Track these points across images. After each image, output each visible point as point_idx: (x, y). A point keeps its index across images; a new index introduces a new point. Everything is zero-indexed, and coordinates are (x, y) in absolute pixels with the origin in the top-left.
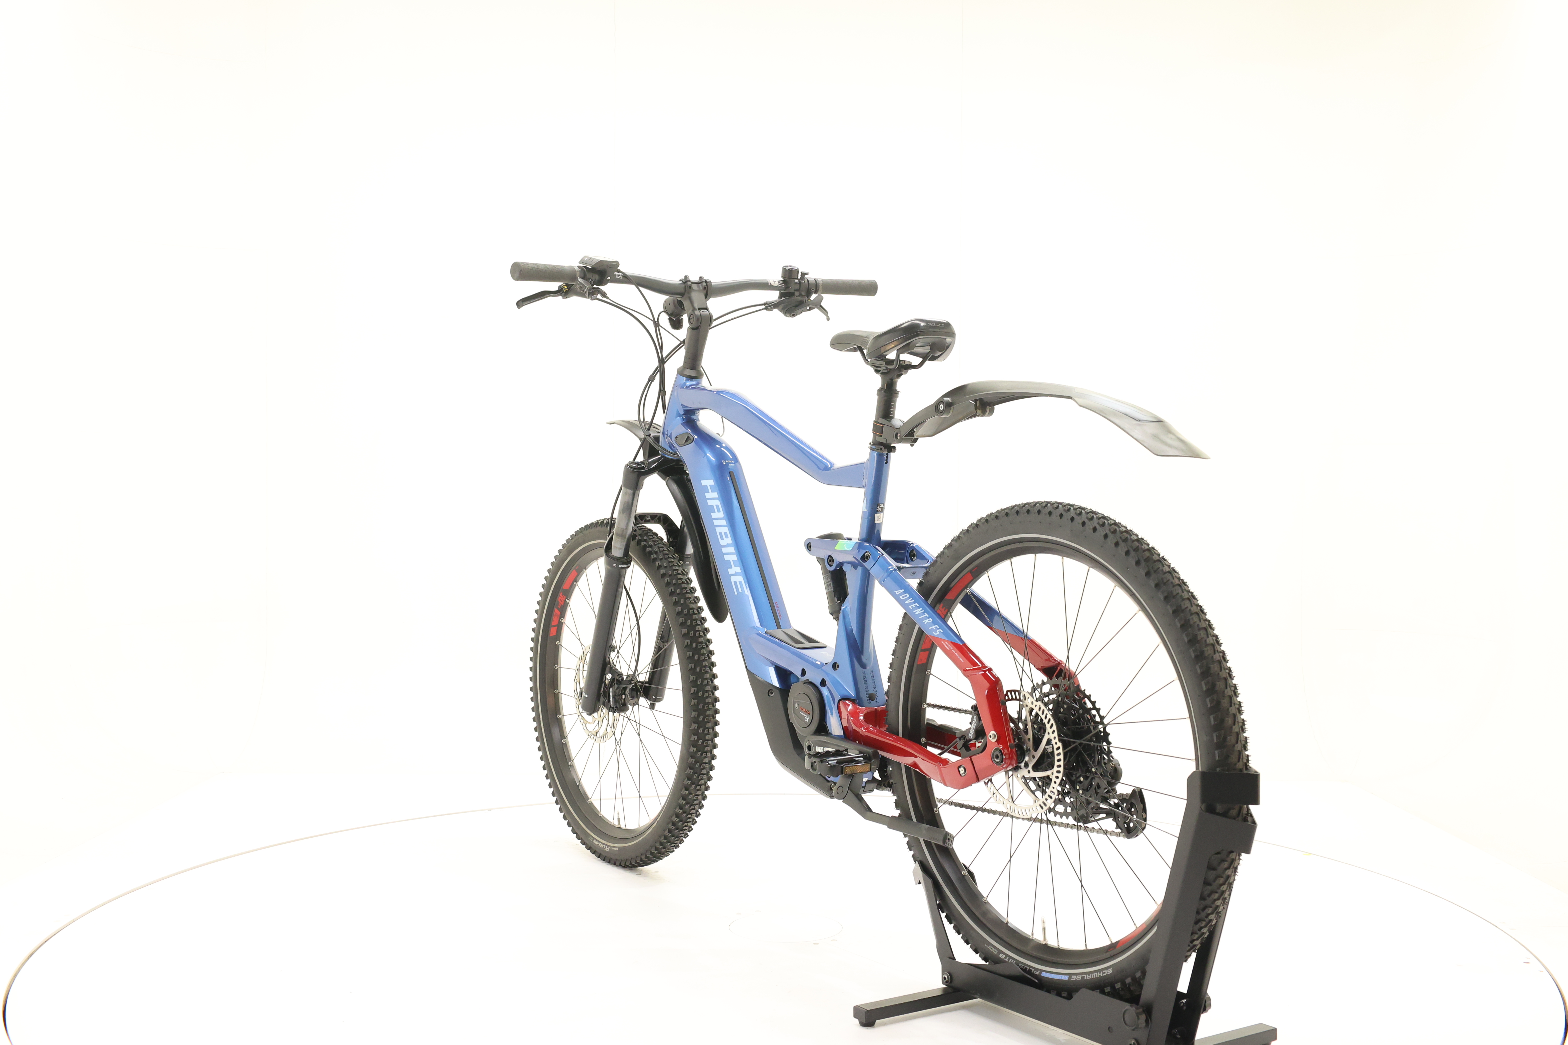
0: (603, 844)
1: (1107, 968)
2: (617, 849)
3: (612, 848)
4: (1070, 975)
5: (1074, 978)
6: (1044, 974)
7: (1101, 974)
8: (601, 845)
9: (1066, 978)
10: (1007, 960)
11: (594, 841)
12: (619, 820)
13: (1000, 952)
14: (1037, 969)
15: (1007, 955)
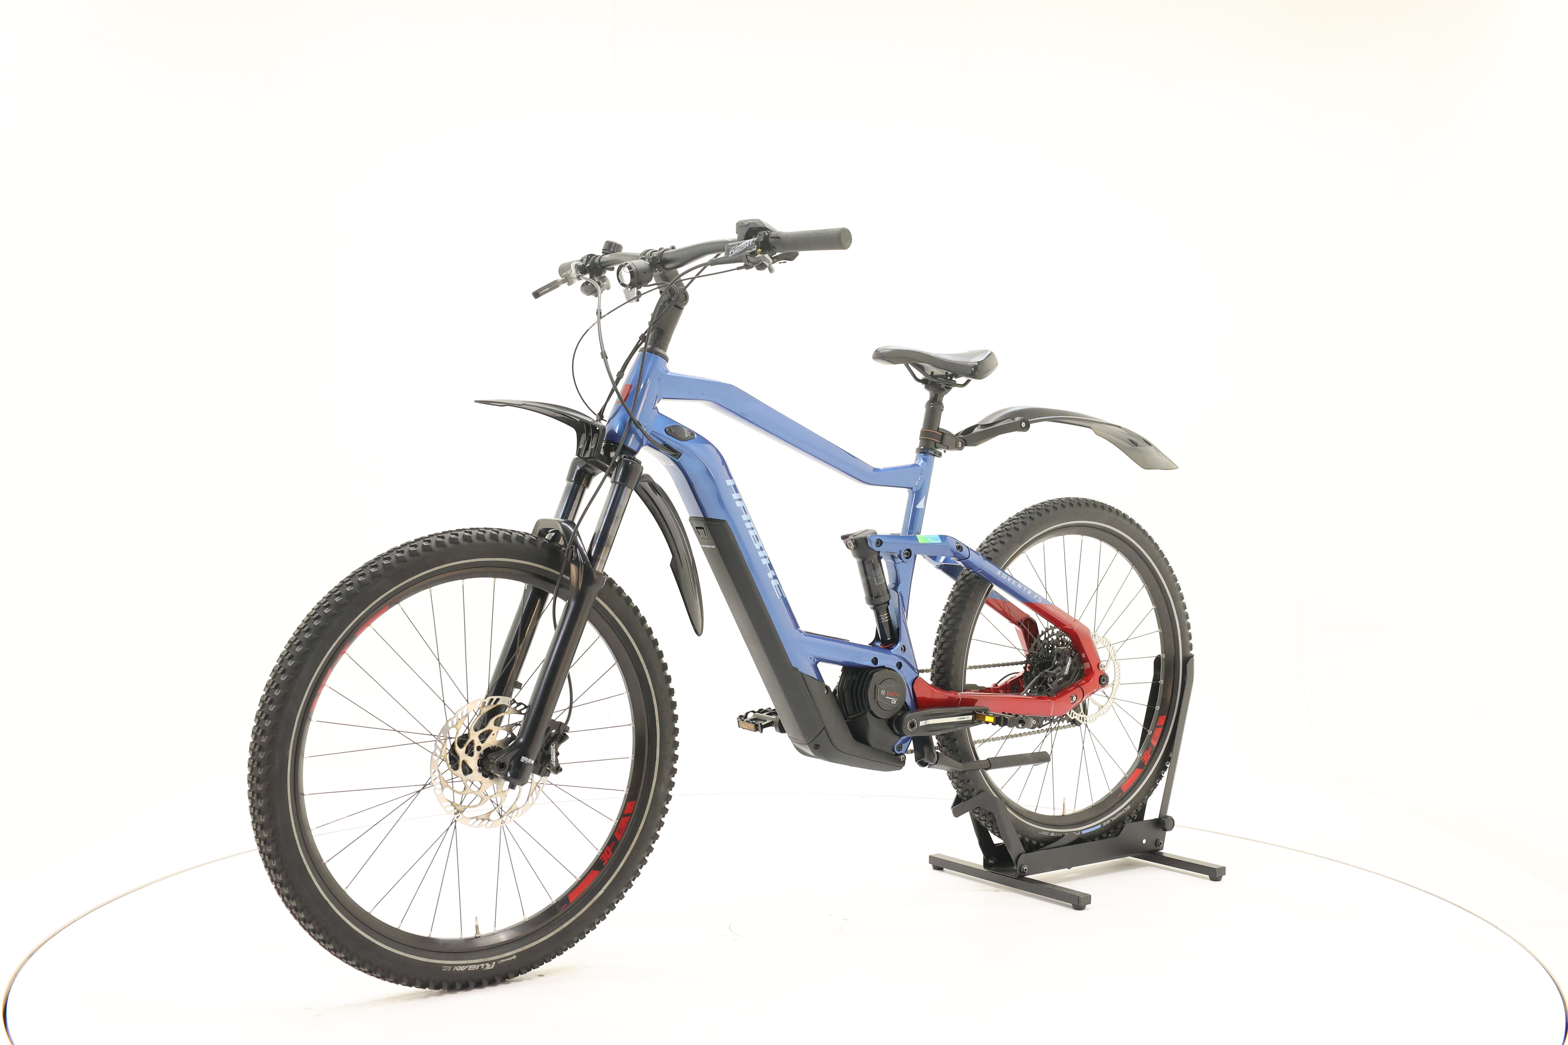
0: (477, 964)
1: (1126, 806)
2: (515, 957)
3: (502, 961)
4: (1102, 823)
5: (1105, 824)
6: (1083, 832)
7: (1123, 812)
8: (477, 967)
9: (1099, 826)
10: (1056, 836)
11: (456, 968)
12: (477, 928)
13: (1050, 832)
14: (1077, 832)
15: (1055, 832)
